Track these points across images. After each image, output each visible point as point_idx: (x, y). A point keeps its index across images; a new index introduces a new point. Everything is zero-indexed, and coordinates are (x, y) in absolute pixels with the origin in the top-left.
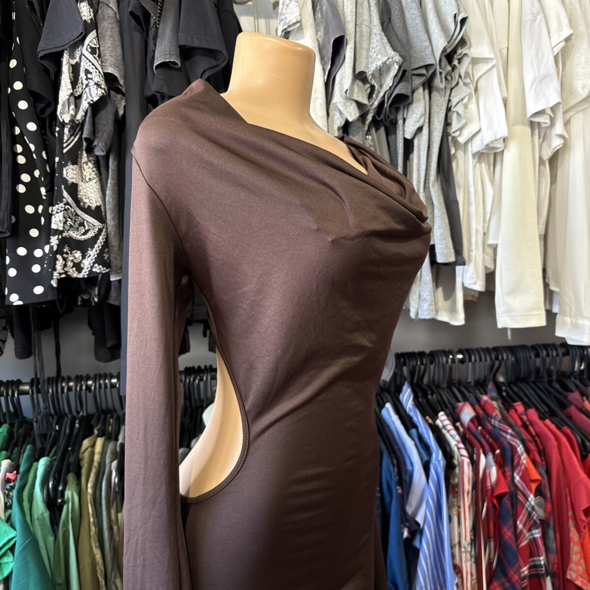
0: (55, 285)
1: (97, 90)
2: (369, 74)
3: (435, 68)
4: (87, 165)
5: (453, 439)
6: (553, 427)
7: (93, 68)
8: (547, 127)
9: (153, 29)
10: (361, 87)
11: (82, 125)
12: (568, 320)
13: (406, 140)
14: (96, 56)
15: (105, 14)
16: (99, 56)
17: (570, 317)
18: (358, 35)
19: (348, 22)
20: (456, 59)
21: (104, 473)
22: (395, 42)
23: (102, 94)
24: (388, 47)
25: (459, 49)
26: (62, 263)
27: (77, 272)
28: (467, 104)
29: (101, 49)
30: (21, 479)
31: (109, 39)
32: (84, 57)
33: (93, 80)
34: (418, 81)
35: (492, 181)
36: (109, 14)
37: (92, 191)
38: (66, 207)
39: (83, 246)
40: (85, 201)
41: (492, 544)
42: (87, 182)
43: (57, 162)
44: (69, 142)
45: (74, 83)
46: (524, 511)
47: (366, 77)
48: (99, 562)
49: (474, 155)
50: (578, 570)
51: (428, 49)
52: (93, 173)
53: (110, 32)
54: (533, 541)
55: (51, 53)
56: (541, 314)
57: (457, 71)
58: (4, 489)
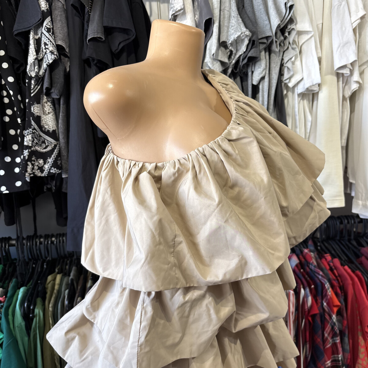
0: (28, 180)
1: (51, 56)
2: (229, 43)
3: (272, 38)
4: (47, 103)
6: (349, 271)
7: (48, 42)
8: (348, 76)
9: (87, 16)
10: (224, 51)
11: (43, 78)
12: (360, 202)
13: (253, 86)
14: (50, 34)
15: (56, 5)
16: (53, 33)
17: (362, 200)
18: (222, 17)
19: (216, 9)
20: (287, 32)
21: (60, 297)
22: (247, 22)
23: (54, 58)
24: (242, 25)
25: (289, 25)
26: (31, 167)
27: (40, 173)
28: (294, 62)
29: (54, 28)
30: (8, 301)
32: (43, 34)
33: (49, 49)
34: (262, 47)
35: (311, 112)
36: (59, 6)
37: (50, 120)
38: (34, 131)
39: (45, 156)
40: (46, 127)
41: (308, 346)
42: (47, 115)
43: (27, 102)
44: (34, 89)
45: (38, 50)
46: (329, 326)
47: (227, 45)
49: (299, 95)
50: (362, 364)
51: (268, 26)
52: (51, 109)
53: (60, 17)
54: (335, 345)
55: (22, 32)
56: (342, 199)
57: (287, 40)
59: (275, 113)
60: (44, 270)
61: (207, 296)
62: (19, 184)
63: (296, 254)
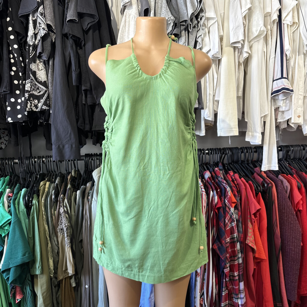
0: (26, 114)
1: (43, 31)
3: (188, 22)
4: (40, 63)
6: (244, 181)
7: (42, 22)
8: (241, 49)
9: (67, 5)
11: (37, 46)
12: (250, 133)
16: (44, 16)
17: (251, 132)
18: (156, 7)
19: (152, 2)
20: (199, 18)
21: (49, 195)
22: (173, 11)
23: (45, 33)
24: (169, 13)
25: (201, 13)
26: (30, 105)
27: (36, 109)
28: (204, 38)
29: (45, 13)
30: (14, 196)
31: (48, 9)
32: (38, 17)
33: (42, 27)
34: (182, 28)
35: (217, 73)
37: (42, 74)
38: (32, 81)
39: (39, 98)
40: (39, 79)
41: (215, 228)
42: (40, 71)
43: (27, 62)
44: (32, 53)
45: (35, 27)
46: (229, 215)
48: (47, 230)
50: (250, 239)
51: (186, 14)
52: (43, 67)
53: (49, 6)
54: (232, 227)
55: (24, 15)
56: (236, 130)
57: (200, 23)
58: (7, 200)
62: (20, 116)
63: (209, 171)
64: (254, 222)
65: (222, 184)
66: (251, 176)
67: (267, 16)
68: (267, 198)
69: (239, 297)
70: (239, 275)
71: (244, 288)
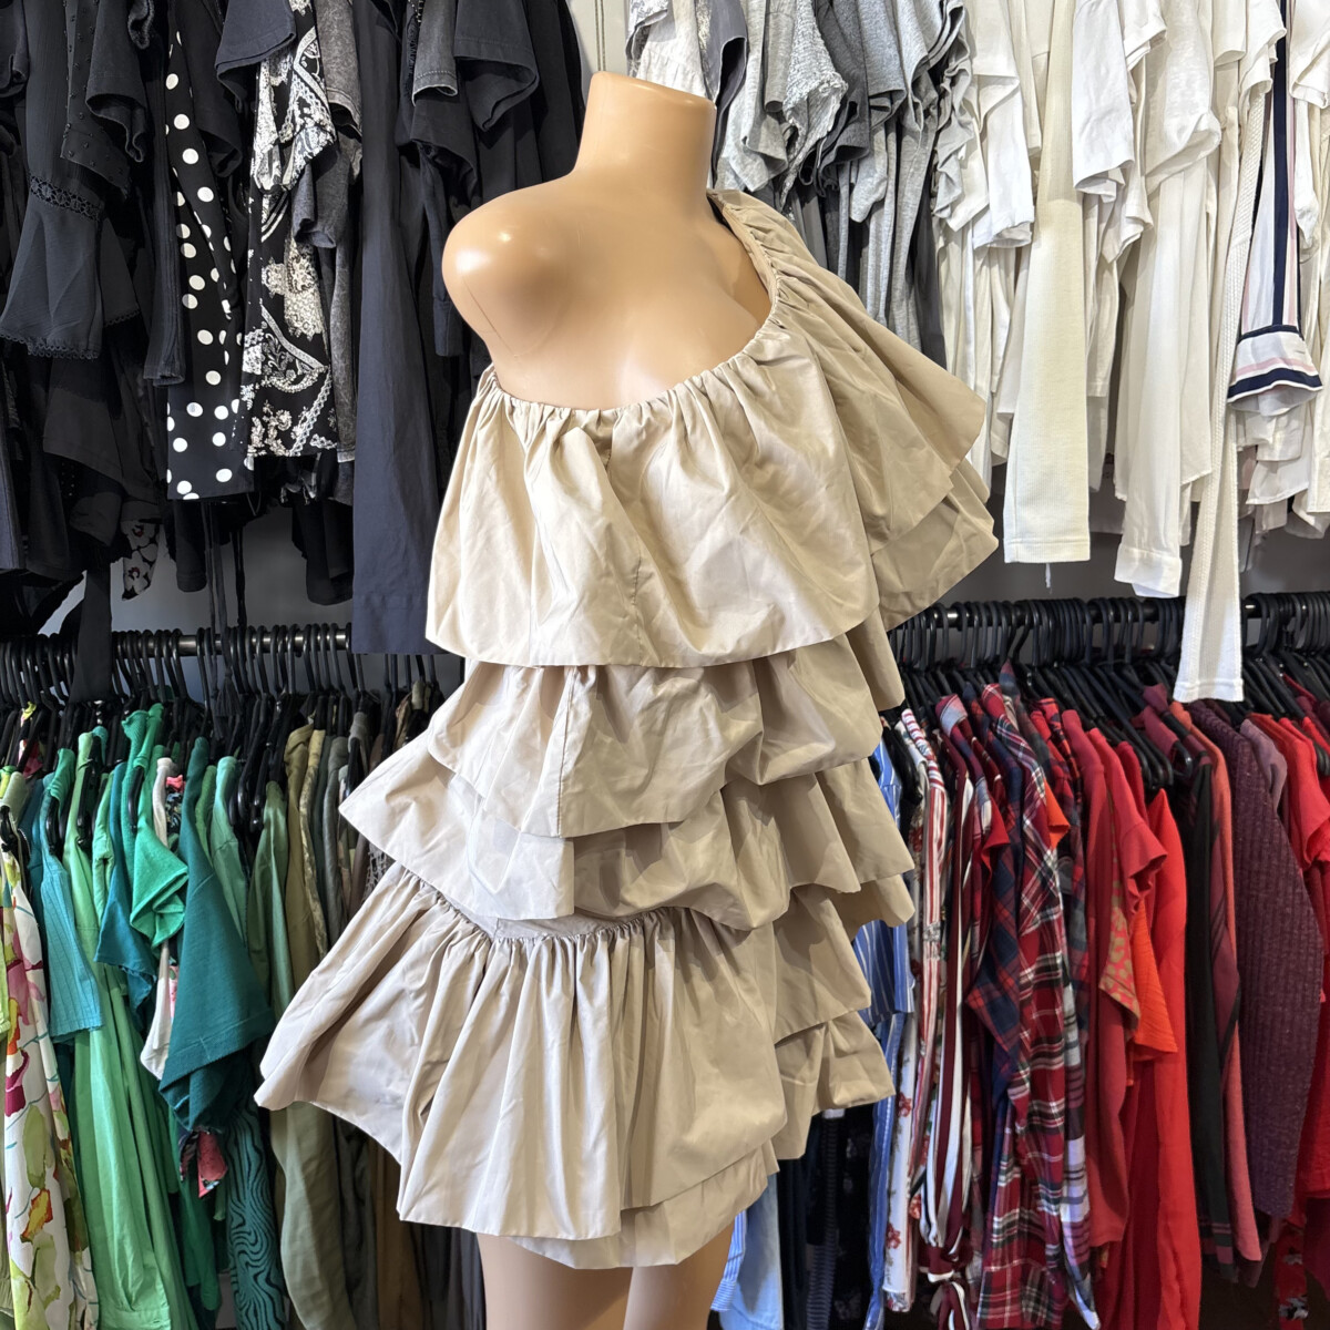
0: (250, 467)
1: (319, 135)
2: (787, 108)
3: (904, 97)
4: (298, 261)
5: (920, 752)
6: (1102, 740)
7: (311, 97)
8: (1113, 203)
9: (412, 27)
10: (774, 129)
11: (292, 192)
12: (1136, 552)
13: (851, 223)
14: (315, 75)
16: (321, 75)
17: (1140, 547)
18: (771, 32)
19: (754, 11)
20: (947, 78)
21: (326, 786)
22: (839, 49)
23: (326, 143)
24: (825, 59)
25: (953, 59)
26: (260, 432)
27: (284, 447)
28: (966, 161)
29: (324, 59)
30: (191, 787)
31: (337, 39)
32: (295, 76)
33: (311, 118)
34: (878, 118)
35: (1010, 302)
37: (307, 308)
38: (267, 336)
39: (295, 403)
40: (295, 325)
41: (977, 929)
42: (299, 292)
43: (251, 259)
44: (270, 222)
45: (280, 119)
46: (1034, 878)
47: (782, 112)
48: (320, 924)
49: (976, 253)
50: (1117, 975)
51: (894, 63)
52: (309, 277)
53: (338, 28)
54: (1047, 927)
55: (238, 68)
56: (1081, 541)
57: (948, 99)
58: (165, 801)
59: (912, 301)
60: (276, 718)
61: (703, 690)
62: (224, 475)
63: (960, 696)
64: (1136, 908)
65: (1011, 752)
66: (1130, 721)
67: (1226, 64)
68: (1193, 810)
69: (1065, 1194)
70: (1066, 1113)
71: (1087, 1162)
